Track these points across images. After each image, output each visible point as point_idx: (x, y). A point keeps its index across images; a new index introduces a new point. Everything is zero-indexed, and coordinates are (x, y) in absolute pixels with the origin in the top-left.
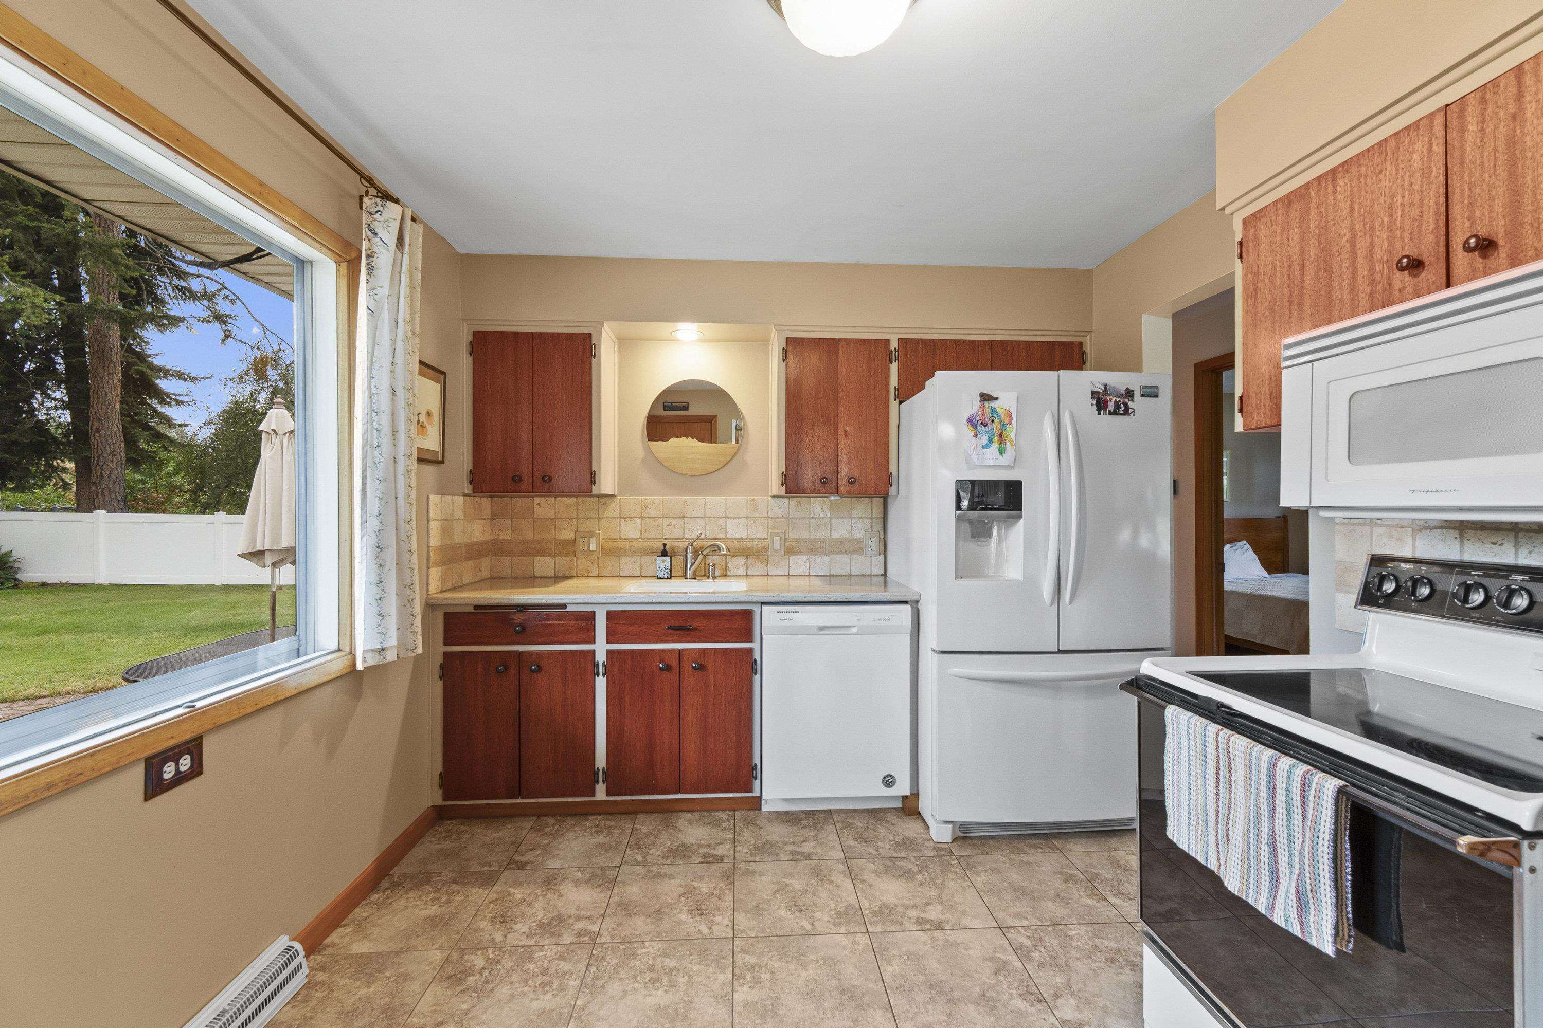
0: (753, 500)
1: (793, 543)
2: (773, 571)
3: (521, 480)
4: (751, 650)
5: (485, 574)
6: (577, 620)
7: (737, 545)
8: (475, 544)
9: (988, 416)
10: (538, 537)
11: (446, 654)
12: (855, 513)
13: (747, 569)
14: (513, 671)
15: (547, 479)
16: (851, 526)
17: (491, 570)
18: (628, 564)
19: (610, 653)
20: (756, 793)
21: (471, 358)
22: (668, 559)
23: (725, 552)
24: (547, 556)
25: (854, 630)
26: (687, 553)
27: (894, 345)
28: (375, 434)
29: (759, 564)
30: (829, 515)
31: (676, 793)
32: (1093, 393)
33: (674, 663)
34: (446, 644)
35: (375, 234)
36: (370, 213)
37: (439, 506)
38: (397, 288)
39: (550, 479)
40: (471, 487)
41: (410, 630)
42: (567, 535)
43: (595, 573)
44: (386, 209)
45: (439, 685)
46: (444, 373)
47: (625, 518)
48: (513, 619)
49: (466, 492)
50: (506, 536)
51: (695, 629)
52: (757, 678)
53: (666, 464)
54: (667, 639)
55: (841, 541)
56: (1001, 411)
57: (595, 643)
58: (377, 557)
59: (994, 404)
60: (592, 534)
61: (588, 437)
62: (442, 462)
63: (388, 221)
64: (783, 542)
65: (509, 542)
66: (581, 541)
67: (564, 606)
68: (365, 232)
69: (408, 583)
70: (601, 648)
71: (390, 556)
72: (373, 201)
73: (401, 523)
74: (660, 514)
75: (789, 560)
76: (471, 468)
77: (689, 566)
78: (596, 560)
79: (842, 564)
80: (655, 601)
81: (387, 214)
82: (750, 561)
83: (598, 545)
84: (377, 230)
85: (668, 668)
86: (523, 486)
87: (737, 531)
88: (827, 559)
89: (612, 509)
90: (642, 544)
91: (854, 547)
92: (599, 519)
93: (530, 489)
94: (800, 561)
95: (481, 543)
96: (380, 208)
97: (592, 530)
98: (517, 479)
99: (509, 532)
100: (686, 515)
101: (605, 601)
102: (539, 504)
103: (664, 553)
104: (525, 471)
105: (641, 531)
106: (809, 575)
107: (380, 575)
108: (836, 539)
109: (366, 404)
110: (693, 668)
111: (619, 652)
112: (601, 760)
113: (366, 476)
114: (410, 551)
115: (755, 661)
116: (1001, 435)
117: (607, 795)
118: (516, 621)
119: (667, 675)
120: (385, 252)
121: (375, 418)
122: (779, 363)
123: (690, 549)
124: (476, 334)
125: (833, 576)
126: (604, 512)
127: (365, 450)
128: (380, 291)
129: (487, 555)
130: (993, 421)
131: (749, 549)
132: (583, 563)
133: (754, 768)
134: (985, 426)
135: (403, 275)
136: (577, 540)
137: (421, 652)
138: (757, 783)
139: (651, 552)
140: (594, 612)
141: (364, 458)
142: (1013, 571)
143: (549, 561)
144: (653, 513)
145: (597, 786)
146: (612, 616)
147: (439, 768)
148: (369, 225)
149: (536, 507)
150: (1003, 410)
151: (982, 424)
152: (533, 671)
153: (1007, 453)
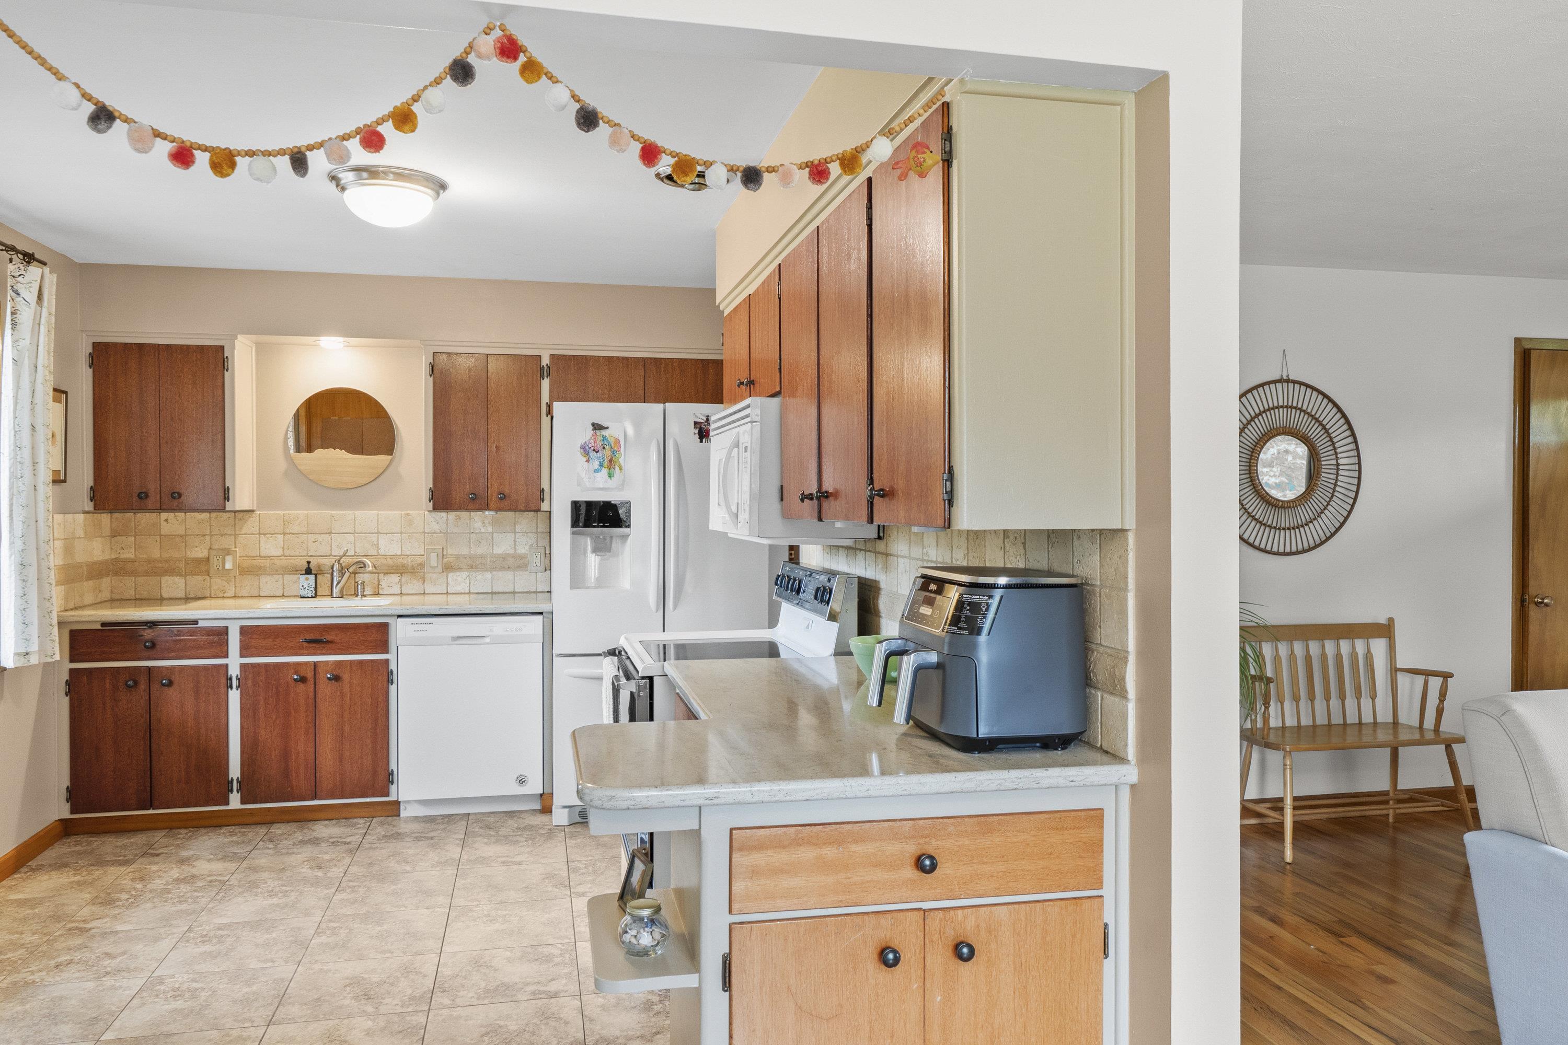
0: (408, 514)
1: (452, 560)
2: (429, 588)
3: (147, 496)
4: (387, 661)
5: (106, 595)
6: (209, 635)
7: (390, 562)
8: (95, 563)
9: (599, 443)
10: (166, 555)
11: (72, 671)
12: (518, 528)
13: (401, 587)
14: (143, 686)
15: (176, 496)
16: (515, 541)
17: (112, 592)
18: (269, 584)
19: (243, 667)
20: (392, 798)
21: (91, 370)
22: (312, 577)
23: (371, 569)
24: (176, 576)
25: (487, 640)
26: (333, 571)
27: (545, 361)
28: (19, 467)
29: (415, 582)
30: (490, 530)
31: (312, 799)
32: (696, 423)
33: (310, 675)
34: (72, 661)
35: (18, 294)
36: (14, 277)
37: (62, 525)
38: (36, 338)
39: (180, 495)
40: (92, 504)
41: (49, 638)
42: (200, 552)
43: (231, 594)
44: (28, 272)
45: (66, 701)
46: (66, 393)
47: (264, 534)
48: (142, 636)
49: (87, 509)
50: (129, 554)
51: (328, 642)
52: (393, 688)
53: (310, 477)
54: (302, 652)
55: (504, 557)
56: (612, 440)
57: (228, 658)
58: (21, 573)
59: (605, 433)
60: (228, 552)
61: (220, 453)
62: (64, 481)
63: (29, 283)
64: (440, 558)
65: (133, 561)
66: (216, 559)
67: (196, 622)
68: (10, 292)
69: (47, 597)
70: (234, 662)
71: (32, 572)
72: (16, 266)
73: (41, 543)
74: (305, 530)
75: (447, 577)
76: (92, 485)
77: (335, 583)
78: (233, 580)
79: (505, 580)
80: (289, 615)
81: (28, 277)
82: (405, 578)
83: (234, 563)
84: (20, 291)
85: (303, 680)
86: (150, 502)
87: (390, 547)
88: (488, 575)
89: (251, 525)
90: (284, 562)
91: (520, 563)
92: (235, 535)
93: (158, 506)
94: (459, 578)
95: (102, 563)
96: (22, 272)
97: (227, 547)
98: (143, 496)
99: (133, 550)
100: (333, 531)
101: (237, 616)
102: (166, 520)
103: (308, 571)
104: (152, 488)
105: (283, 548)
106: (469, 593)
107: (23, 588)
108: (499, 555)
109: (12, 442)
110: (329, 679)
111: (253, 666)
112: (235, 771)
113: (12, 504)
114: (49, 568)
115: (392, 671)
116: (610, 461)
117: (242, 803)
118: (146, 637)
119: (301, 686)
120: (27, 309)
121: (18, 453)
122: (426, 379)
123: (336, 567)
124: (96, 345)
125: (495, 593)
126: (241, 528)
127: (12, 481)
128: (22, 343)
129: (108, 575)
130: (604, 448)
131: (403, 566)
132: (217, 583)
133: (391, 774)
134: (597, 452)
135: (42, 327)
136: (211, 558)
137: (58, 658)
138: (393, 788)
139: (295, 571)
140: (227, 627)
141: (11, 488)
142: (626, 583)
143: (179, 581)
144: (296, 529)
145: (231, 795)
146: (245, 631)
147: (66, 782)
148: (12, 287)
149: (163, 523)
150: (612, 439)
151: (594, 450)
152: (164, 685)
153: (615, 476)
